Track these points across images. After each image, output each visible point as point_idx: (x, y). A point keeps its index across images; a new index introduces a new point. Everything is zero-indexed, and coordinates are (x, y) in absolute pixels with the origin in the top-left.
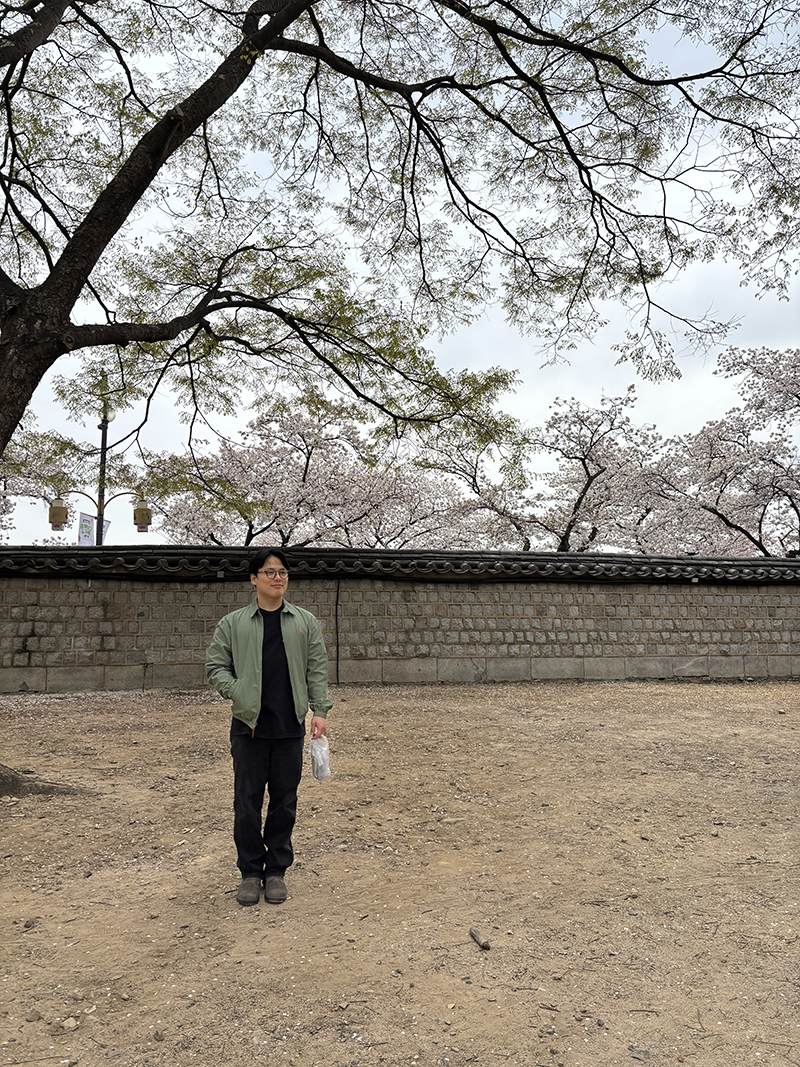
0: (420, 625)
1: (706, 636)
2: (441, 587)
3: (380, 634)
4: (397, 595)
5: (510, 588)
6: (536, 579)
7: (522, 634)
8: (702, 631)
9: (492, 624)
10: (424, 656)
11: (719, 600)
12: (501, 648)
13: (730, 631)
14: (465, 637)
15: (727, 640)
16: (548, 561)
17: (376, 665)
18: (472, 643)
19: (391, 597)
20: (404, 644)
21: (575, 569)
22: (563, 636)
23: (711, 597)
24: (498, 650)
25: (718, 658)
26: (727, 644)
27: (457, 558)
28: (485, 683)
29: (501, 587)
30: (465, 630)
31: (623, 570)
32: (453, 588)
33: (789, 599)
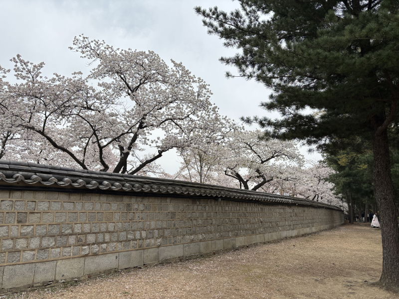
33: (47, 205)
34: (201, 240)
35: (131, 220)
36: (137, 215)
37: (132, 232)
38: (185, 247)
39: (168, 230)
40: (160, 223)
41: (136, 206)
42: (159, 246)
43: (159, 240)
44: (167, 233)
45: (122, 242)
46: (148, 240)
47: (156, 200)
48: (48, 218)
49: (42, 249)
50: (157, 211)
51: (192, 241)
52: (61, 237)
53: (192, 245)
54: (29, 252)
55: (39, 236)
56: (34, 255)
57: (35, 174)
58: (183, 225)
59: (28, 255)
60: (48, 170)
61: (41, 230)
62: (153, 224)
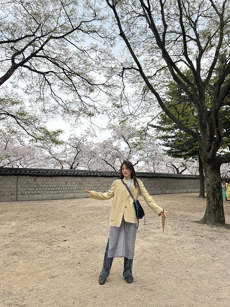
0: (38, 186)
2: (43, 177)
3: (28, 189)
4: (33, 179)
5: (60, 177)
6: (66, 176)
7: (62, 188)
9: (55, 186)
10: (39, 194)
11: (104, 180)
12: (57, 191)
13: (106, 187)
14: (49, 189)
16: (68, 171)
17: (27, 196)
18: (50, 190)
19: (31, 180)
20: (34, 191)
21: (74, 173)
22: (71, 188)
23: (102, 179)
24: (56, 192)
26: (105, 189)
27: (47, 171)
28: (53, 199)
29: (58, 177)
30: (49, 187)
31: (85, 173)
32: (46, 177)
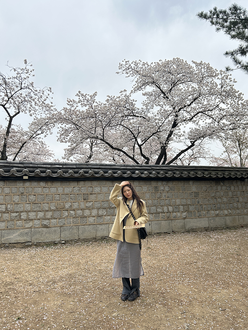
1: (32, 215)
8: (29, 211)
15: (49, 217)
25: (40, 229)
26: (49, 219)
33: (99, 189)
34: (227, 215)
35: (159, 198)
36: (164, 194)
37: (160, 207)
38: (210, 220)
39: (193, 206)
40: (184, 200)
41: (162, 188)
42: (185, 218)
43: (185, 214)
44: (191, 208)
45: (153, 214)
46: (175, 213)
47: (180, 183)
48: (101, 197)
49: (99, 216)
50: (181, 192)
51: (217, 215)
52: (110, 209)
53: (217, 219)
54: (91, 218)
55: (97, 208)
56: (95, 220)
57: (91, 170)
58: (207, 203)
59: (91, 220)
60: (98, 167)
61: (97, 205)
62: (178, 202)
